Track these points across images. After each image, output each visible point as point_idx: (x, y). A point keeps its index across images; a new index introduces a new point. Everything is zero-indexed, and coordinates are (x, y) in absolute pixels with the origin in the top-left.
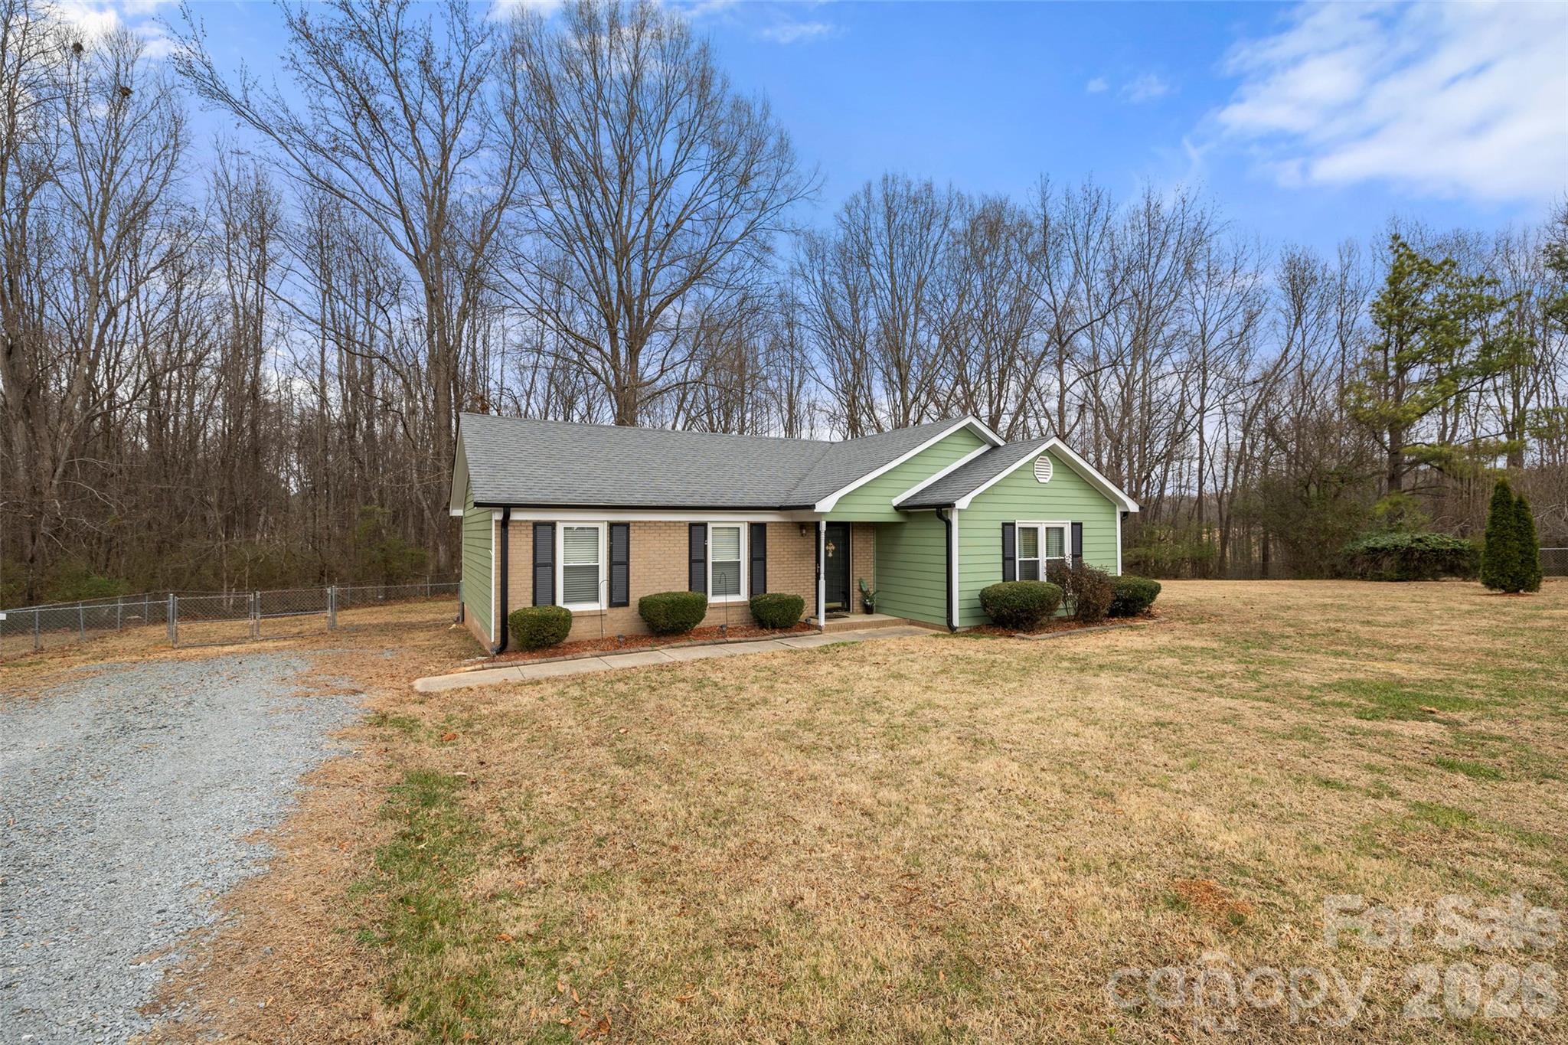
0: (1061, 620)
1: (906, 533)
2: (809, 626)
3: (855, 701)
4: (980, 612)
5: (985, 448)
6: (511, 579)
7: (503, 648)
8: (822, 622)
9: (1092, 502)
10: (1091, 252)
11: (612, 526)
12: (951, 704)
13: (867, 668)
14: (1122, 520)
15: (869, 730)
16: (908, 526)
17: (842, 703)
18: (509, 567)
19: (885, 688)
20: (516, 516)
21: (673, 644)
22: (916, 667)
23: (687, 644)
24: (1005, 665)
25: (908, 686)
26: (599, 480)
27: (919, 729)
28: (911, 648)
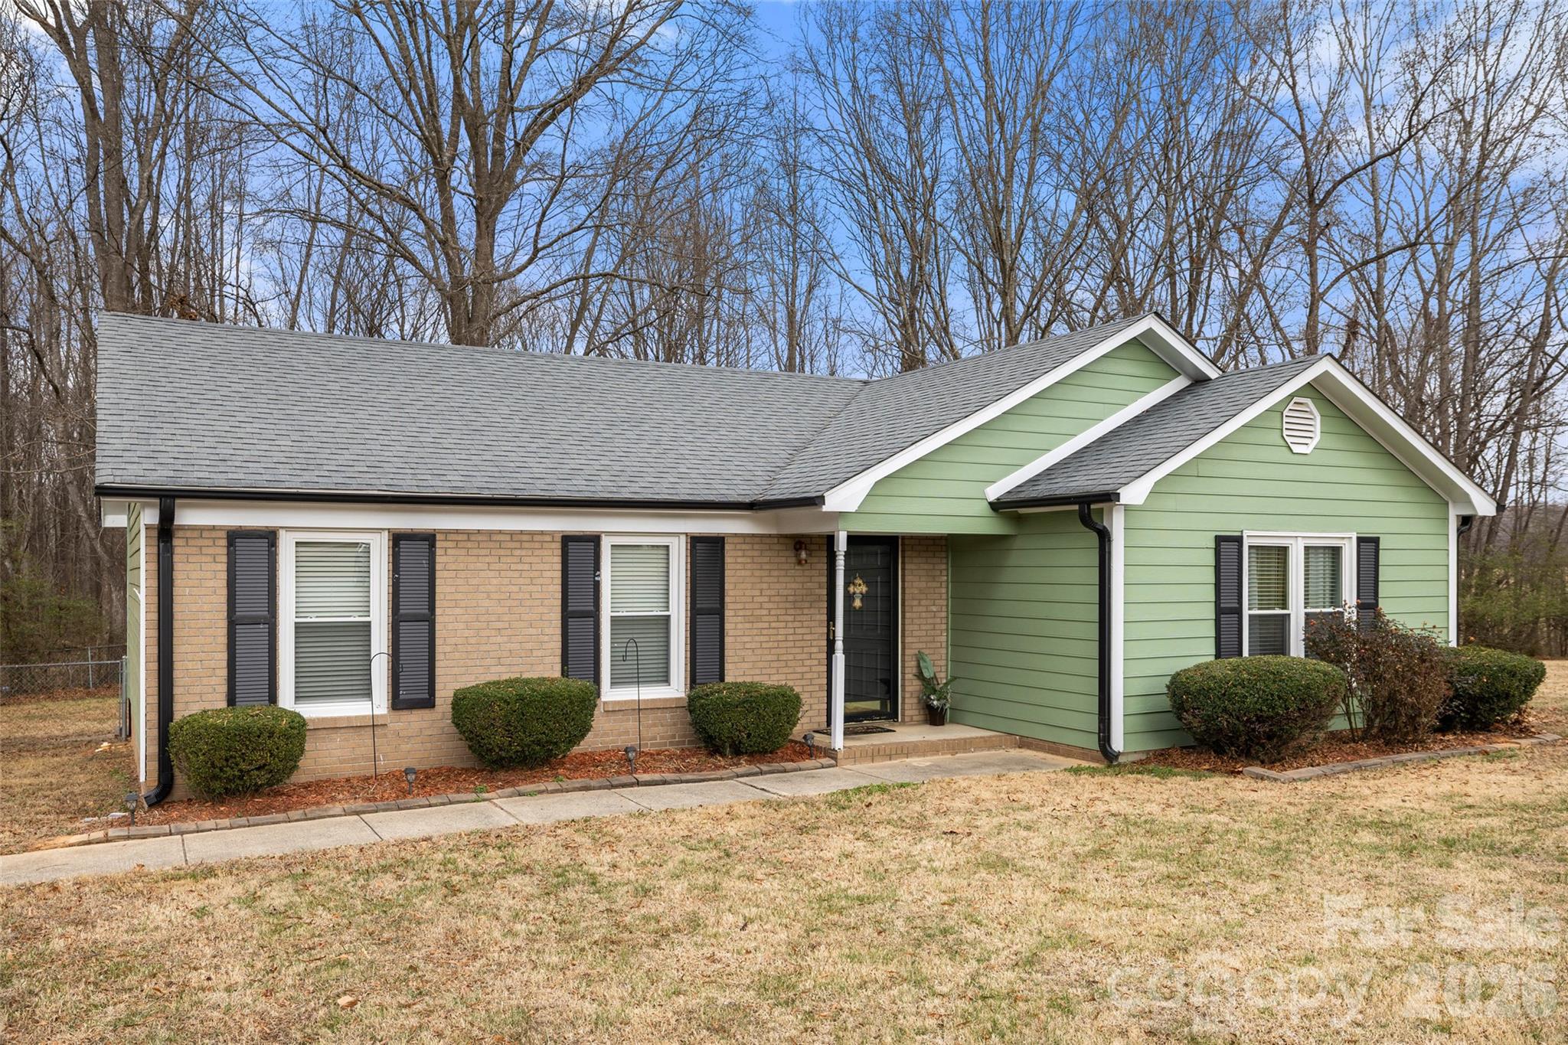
0: (1335, 737)
1: (1014, 558)
2: (808, 750)
3: (900, 923)
4: (1171, 720)
5: (1179, 383)
6: (180, 650)
7: (162, 795)
8: (838, 741)
9: (1400, 495)
10: (1374, 23)
11: (398, 539)
12: (1123, 937)
13: (929, 845)
14: (1460, 533)
15: (930, 1004)
16: (1018, 543)
17: (868, 931)
18: (176, 624)
19: (969, 894)
20: (188, 517)
21: (523, 788)
22: (1038, 841)
23: (552, 786)
24: (1232, 838)
25: (1020, 889)
26: (374, 446)
27: (1053, 1004)
28: (1024, 798)
